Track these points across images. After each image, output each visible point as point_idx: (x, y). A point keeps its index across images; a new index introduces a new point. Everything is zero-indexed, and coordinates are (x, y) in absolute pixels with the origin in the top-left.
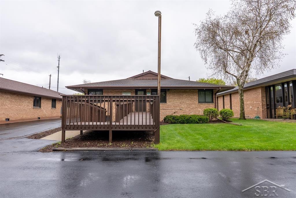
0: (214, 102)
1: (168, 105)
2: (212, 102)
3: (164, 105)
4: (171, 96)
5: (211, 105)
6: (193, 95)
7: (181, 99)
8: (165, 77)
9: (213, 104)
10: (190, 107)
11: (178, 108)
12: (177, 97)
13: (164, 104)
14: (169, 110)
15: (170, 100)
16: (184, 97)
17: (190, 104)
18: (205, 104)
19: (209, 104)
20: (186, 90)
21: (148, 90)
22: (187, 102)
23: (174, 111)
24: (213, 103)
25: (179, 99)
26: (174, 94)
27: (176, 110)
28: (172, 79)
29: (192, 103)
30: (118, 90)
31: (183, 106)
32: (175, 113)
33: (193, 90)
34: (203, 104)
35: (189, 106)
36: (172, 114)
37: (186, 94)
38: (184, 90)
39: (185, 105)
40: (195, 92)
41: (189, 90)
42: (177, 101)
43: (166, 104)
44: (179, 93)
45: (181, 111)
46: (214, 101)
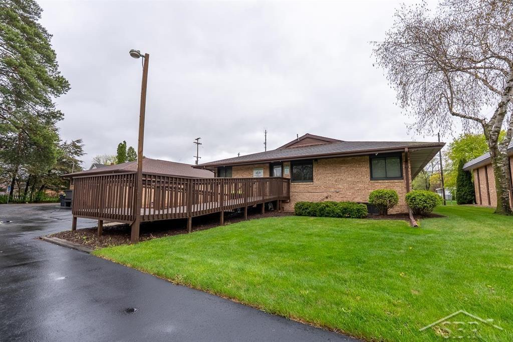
0: (405, 178)
1: (316, 185)
2: (401, 177)
3: (310, 185)
4: (321, 171)
5: (397, 184)
6: (359, 167)
7: (338, 174)
8: (331, 141)
9: (403, 181)
10: (353, 188)
11: (333, 190)
12: (329, 172)
13: (309, 183)
14: (318, 194)
15: (319, 177)
16: (343, 171)
17: (354, 183)
18: (384, 181)
19: (392, 181)
20: (346, 158)
21: (286, 163)
22: (348, 179)
23: (325, 195)
24: (403, 179)
25: (334, 175)
26: (326, 167)
27: (330, 194)
28: (343, 141)
29: (358, 180)
30: (249, 166)
31: (340, 186)
32: (327, 198)
33: (359, 157)
34: (380, 181)
35: (351, 186)
36: (323, 200)
37: (345, 165)
38: (342, 159)
39: (345, 185)
40: (364, 161)
41: (350, 158)
42: (330, 178)
43: (311, 183)
44: (334, 165)
45: (337, 194)
46: (404, 175)
